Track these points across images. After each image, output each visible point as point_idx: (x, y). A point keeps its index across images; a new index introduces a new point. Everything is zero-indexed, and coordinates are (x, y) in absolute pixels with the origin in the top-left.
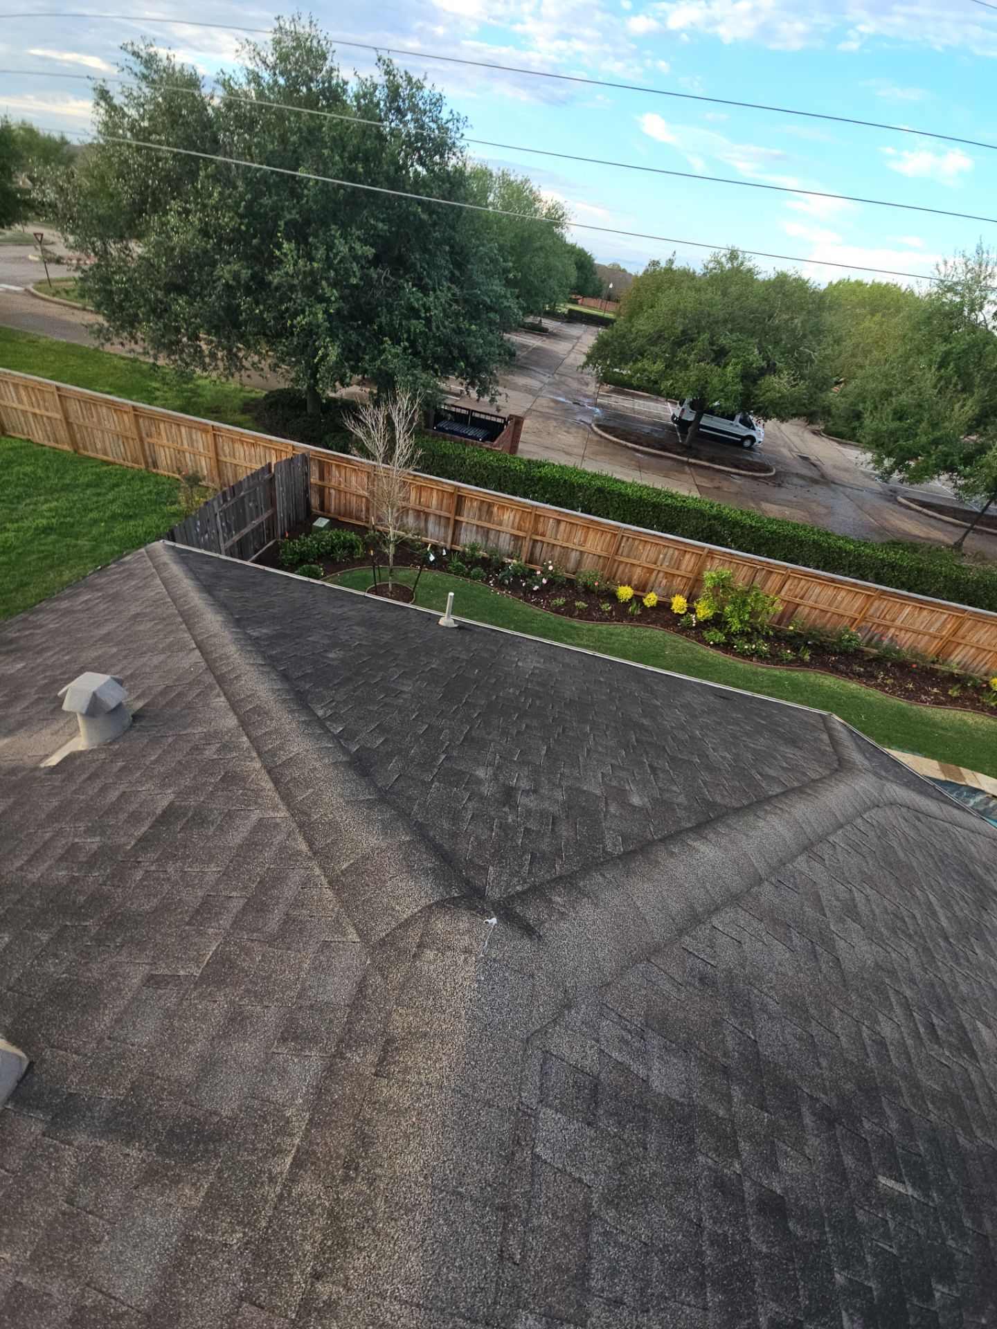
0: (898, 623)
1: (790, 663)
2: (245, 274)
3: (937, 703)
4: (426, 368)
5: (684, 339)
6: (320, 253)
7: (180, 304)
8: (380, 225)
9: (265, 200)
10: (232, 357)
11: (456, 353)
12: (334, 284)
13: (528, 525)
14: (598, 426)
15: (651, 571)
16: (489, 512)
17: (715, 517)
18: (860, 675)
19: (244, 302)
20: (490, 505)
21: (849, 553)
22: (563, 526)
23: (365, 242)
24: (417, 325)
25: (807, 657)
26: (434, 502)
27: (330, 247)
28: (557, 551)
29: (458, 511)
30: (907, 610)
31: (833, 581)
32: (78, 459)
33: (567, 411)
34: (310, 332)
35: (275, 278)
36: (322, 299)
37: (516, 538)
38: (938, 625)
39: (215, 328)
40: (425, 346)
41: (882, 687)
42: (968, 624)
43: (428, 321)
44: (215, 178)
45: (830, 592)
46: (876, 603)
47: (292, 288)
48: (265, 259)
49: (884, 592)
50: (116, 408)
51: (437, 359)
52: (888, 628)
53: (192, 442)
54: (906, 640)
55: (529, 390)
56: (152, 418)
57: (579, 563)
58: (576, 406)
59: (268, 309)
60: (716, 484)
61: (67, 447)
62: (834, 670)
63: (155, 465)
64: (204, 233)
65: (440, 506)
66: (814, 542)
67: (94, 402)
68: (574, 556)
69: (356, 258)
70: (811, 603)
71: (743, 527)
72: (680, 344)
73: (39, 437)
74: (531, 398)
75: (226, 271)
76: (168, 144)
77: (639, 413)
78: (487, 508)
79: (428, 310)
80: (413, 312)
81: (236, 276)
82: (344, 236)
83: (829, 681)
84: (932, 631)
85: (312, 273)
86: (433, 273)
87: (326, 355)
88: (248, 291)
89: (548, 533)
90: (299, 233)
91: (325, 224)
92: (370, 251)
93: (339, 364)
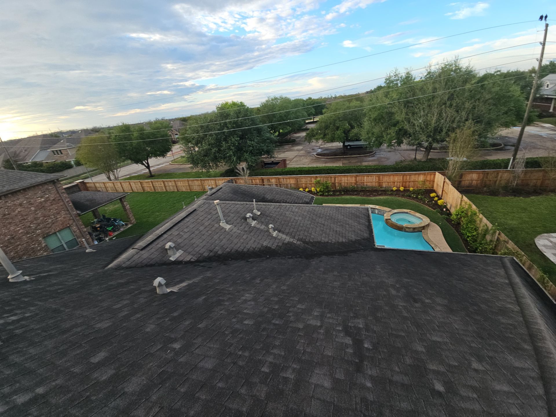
0: (365, 181)
1: (338, 195)
2: (217, 149)
3: (375, 196)
4: (254, 156)
5: (327, 127)
6: (230, 142)
7: (206, 159)
8: (240, 133)
9: (219, 136)
10: (217, 165)
11: (261, 151)
12: (233, 146)
13: (278, 181)
14: (316, 155)
15: (306, 184)
16: (269, 181)
17: (328, 169)
18: (356, 194)
19: (217, 155)
20: (269, 179)
21: (364, 169)
22: (284, 179)
23: (237, 137)
24: (251, 148)
25: (343, 193)
26: (258, 182)
27: (231, 140)
28: (285, 185)
29: (263, 182)
30: (365, 177)
31: (345, 175)
32: (191, 192)
33: (309, 153)
34: (230, 156)
35: (222, 149)
36: (231, 150)
37: (276, 185)
38: (374, 179)
39: (213, 160)
40: (254, 151)
41: (361, 196)
42: (381, 177)
43: (253, 147)
44: (210, 136)
45: (346, 178)
46: (358, 178)
47: (226, 149)
48: (219, 146)
49: (357, 175)
50: (198, 180)
51: (258, 153)
52: (364, 183)
53: (211, 182)
54: (369, 184)
55: (298, 150)
56: (204, 180)
57: (291, 186)
58: (312, 151)
59: (222, 154)
60: (350, 161)
61: (189, 191)
62: (351, 195)
63: (205, 189)
64: (209, 145)
65: (259, 182)
66: (354, 169)
67: (194, 180)
68: (289, 185)
69: (236, 141)
70: (343, 182)
71: (335, 170)
72: (326, 129)
73: (184, 190)
74: (298, 152)
75: (213, 150)
76: (202, 133)
77: (333, 147)
78: (268, 180)
79: (252, 145)
80: (250, 146)
81: (215, 150)
82: (233, 138)
83: (348, 197)
84: (374, 181)
85: (229, 146)
86: (253, 137)
87: (233, 160)
88: (218, 152)
89: (282, 182)
90: (225, 140)
91: (229, 136)
92: (239, 138)
93: (236, 161)
